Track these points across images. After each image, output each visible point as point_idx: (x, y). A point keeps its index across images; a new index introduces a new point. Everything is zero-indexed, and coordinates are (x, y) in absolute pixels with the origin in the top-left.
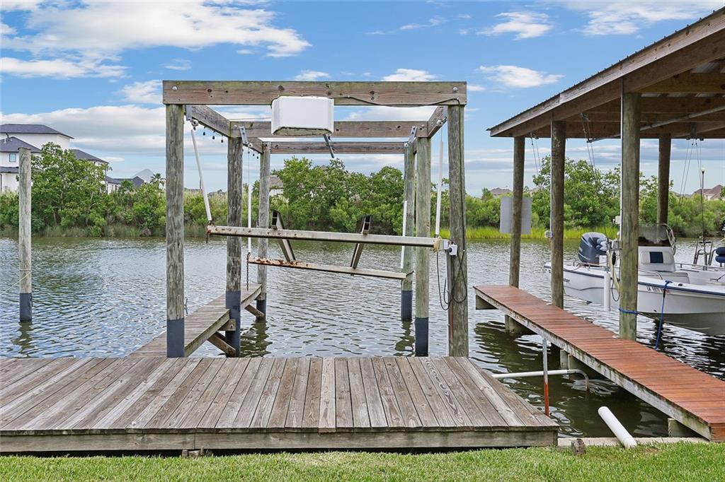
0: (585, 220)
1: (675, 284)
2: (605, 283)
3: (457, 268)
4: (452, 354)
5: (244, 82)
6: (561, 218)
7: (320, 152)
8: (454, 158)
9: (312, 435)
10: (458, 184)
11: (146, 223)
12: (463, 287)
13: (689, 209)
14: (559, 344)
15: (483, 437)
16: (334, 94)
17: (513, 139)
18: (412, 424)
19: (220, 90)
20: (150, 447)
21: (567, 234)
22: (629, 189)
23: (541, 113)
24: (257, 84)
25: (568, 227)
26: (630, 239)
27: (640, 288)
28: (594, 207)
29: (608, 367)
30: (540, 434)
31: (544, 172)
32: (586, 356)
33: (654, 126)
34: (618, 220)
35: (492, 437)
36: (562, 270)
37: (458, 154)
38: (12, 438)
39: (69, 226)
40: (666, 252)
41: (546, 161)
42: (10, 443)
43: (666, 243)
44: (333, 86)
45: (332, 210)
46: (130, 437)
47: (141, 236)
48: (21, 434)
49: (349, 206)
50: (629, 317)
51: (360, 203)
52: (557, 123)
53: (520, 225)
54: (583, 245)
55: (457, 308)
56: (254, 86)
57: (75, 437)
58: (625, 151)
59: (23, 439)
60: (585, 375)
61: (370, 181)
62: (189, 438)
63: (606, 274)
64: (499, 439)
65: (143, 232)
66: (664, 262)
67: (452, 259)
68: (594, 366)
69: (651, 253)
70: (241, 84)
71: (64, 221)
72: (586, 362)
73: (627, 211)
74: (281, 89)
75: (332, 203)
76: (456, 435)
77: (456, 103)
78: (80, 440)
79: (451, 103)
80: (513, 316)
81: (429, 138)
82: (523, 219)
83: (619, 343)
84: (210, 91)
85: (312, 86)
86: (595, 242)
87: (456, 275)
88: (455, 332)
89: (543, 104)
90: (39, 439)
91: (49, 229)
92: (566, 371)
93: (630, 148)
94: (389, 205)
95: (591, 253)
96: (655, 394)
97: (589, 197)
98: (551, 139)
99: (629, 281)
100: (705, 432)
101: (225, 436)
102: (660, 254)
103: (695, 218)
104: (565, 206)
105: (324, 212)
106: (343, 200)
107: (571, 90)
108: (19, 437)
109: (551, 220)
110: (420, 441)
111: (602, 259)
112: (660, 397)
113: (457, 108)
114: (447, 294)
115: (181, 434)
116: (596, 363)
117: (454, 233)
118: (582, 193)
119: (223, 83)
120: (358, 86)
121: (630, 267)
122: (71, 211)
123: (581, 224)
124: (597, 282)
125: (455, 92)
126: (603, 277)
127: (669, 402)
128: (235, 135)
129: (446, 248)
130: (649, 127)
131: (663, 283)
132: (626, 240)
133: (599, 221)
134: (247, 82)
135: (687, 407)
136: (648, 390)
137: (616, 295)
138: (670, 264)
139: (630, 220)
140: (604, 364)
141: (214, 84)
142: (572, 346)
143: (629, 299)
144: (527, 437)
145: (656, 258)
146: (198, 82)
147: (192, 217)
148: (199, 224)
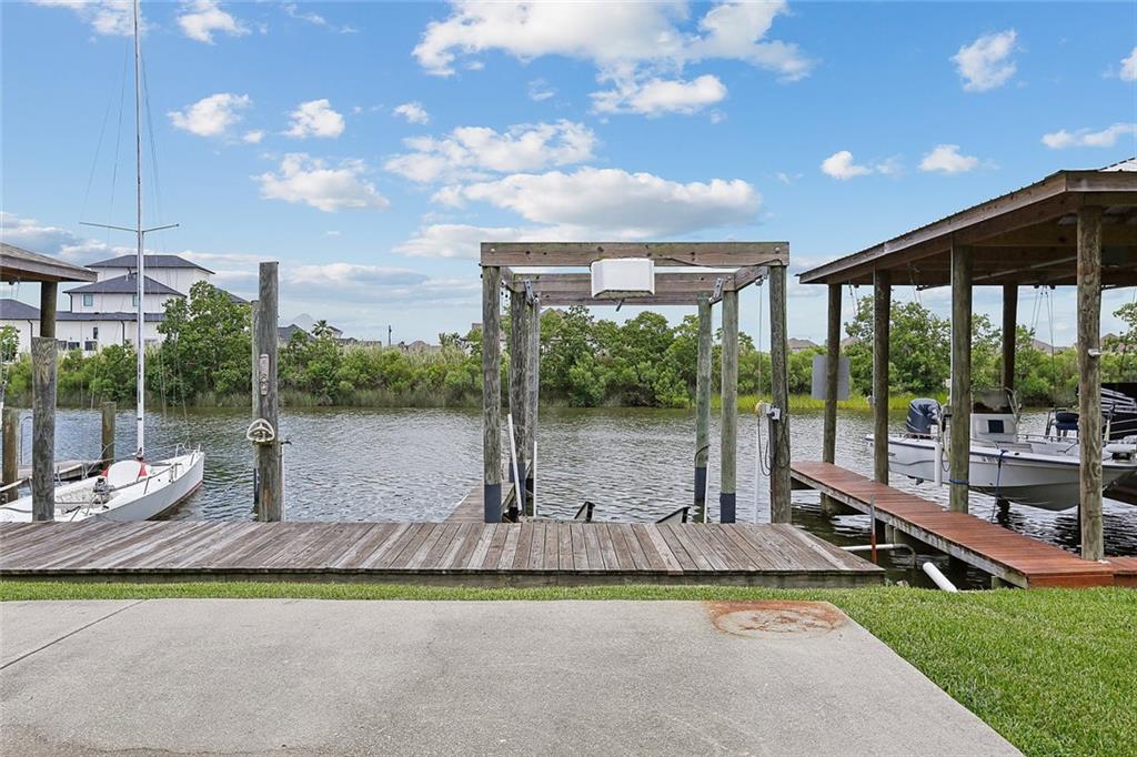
0: (917, 383)
1: (1011, 453)
2: (935, 455)
3: (780, 433)
4: (774, 520)
6: (885, 383)
7: (603, 304)
8: (776, 319)
9: (662, 577)
10: (781, 347)
11: (326, 389)
12: (786, 452)
13: (1059, 368)
14: (883, 518)
16: (654, 255)
17: (827, 286)
18: (752, 569)
19: (538, 252)
21: (892, 403)
22: (960, 349)
23: (863, 261)
25: (894, 393)
26: (961, 404)
27: (972, 458)
28: (927, 365)
29: (936, 535)
30: (868, 578)
31: (860, 318)
32: (913, 528)
33: (993, 275)
34: (948, 383)
35: (824, 580)
36: (887, 442)
37: (781, 316)
39: (227, 392)
40: (1007, 420)
41: (863, 303)
43: (1007, 410)
44: (653, 247)
45: (572, 370)
47: (320, 405)
49: (595, 365)
50: (960, 489)
51: (610, 361)
52: (879, 272)
53: (836, 389)
54: (912, 413)
55: (780, 473)
56: (573, 247)
58: (956, 308)
60: (912, 549)
61: (624, 329)
62: (552, 579)
63: (937, 445)
64: (831, 582)
65: (322, 400)
66: (1005, 431)
67: (774, 424)
68: (921, 537)
69: (990, 421)
70: (560, 246)
71: (220, 386)
72: (912, 534)
73: (958, 373)
74: (601, 250)
75: (571, 361)
77: (778, 264)
78: (457, 579)
79: (774, 264)
80: (830, 493)
81: (736, 292)
82: (839, 383)
83: (949, 515)
84: (528, 253)
85: (631, 247)
86: (925, 410)
87: (779, 440)
88: (778, 498)
89: (865, 252)
91: (199, 395)
92: (891, 546)
93: (961, 305)
94: (649, 362)
95: (920, 423)
96: (980, 555)
97: (922, 352)
98: (873, 287)
99: (961, 450)
100: (1024, 583)
101: (583, 579)
102: (1001, 422)
103: (1067, 381)
104: (891, 364)
105: (562, 373)
106: (586, 356)
107: (896, 239)
109: (874, 384)
111: (934, 429)
112: (984, 557)
113: (780, 269)
114: (768, 459)
115: (546, 575)
116: (923, 533)
117: (778, 397)
118: (913, 347)
120: (679, 247)
121: (961, 433)
122: (227, 373)
123: (912, 390)
124: (926, 454)
125: (777, 252)
126: (933, 449)
127: (993, 561)
128: (519, 289)
129: (768, 412)
130: (987, 277)
131: (998, 452)
132: (957, 404)
133: (937, 384)
135: (1008, 563)
136: (973, 552)
137: (947, 465)
138: (1012, 434)
139: (962, 384)
140: (931, 533)
141: (532, 246)
142: (899, 518)
143: (960, 468)
144: (857, 581)
145: (996, 427)
147: (385, 381)
148: (395, 390)
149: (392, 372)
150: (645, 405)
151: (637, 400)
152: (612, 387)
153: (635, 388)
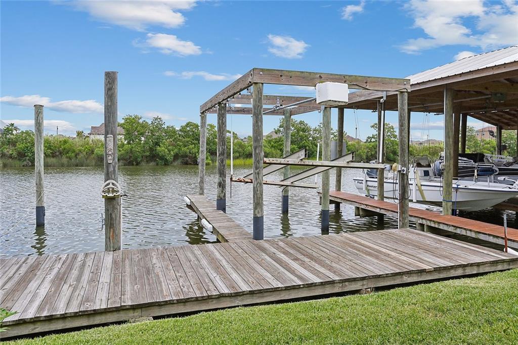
5: (300, 72)
9: (423, 273)
15: (493, 266)
16: (348, 82)
19: (287, 76)
20: (346, 290)
24: (308, 74)
30: (515, 262)
38: (272, 293)
42: (271, 295)
43: (429, 166)
44: (347, 78)
45: (158, 148)
46: (336, 285)
48: (278, 289)
51: (174, 144)
56: (306, 75)
57: (306, 288)
59: (278, 292)
62: (365, 282)
64: (500, 266)
69: (424, 171)
70: (299, 73)
74: (321, 77)
75: (157, 144)
76: (483, 266)
77: (405, 91)
78: (310, 290)
79: (403, 91)
84: (281, 76)
85: (337, 77)
90: (287, 291)
94: (193, 145)
101: (383, 279)
108: (276, 292)
110: (469, 271)
115: (361, 280)
119: (289, 71)
120: (360, 78)
125: (405, 85)
129: (400, 169)
134: (302, 72)
141: (284, 72)
144: (511, 264)
145: (427, 174)
146: (274, 70)
147: (61, 153)
148: (67, 157)
149: (64, 149)
150: (191, 164)
151: (188, 162)
152: (176, 157)
153: (187, 156)
